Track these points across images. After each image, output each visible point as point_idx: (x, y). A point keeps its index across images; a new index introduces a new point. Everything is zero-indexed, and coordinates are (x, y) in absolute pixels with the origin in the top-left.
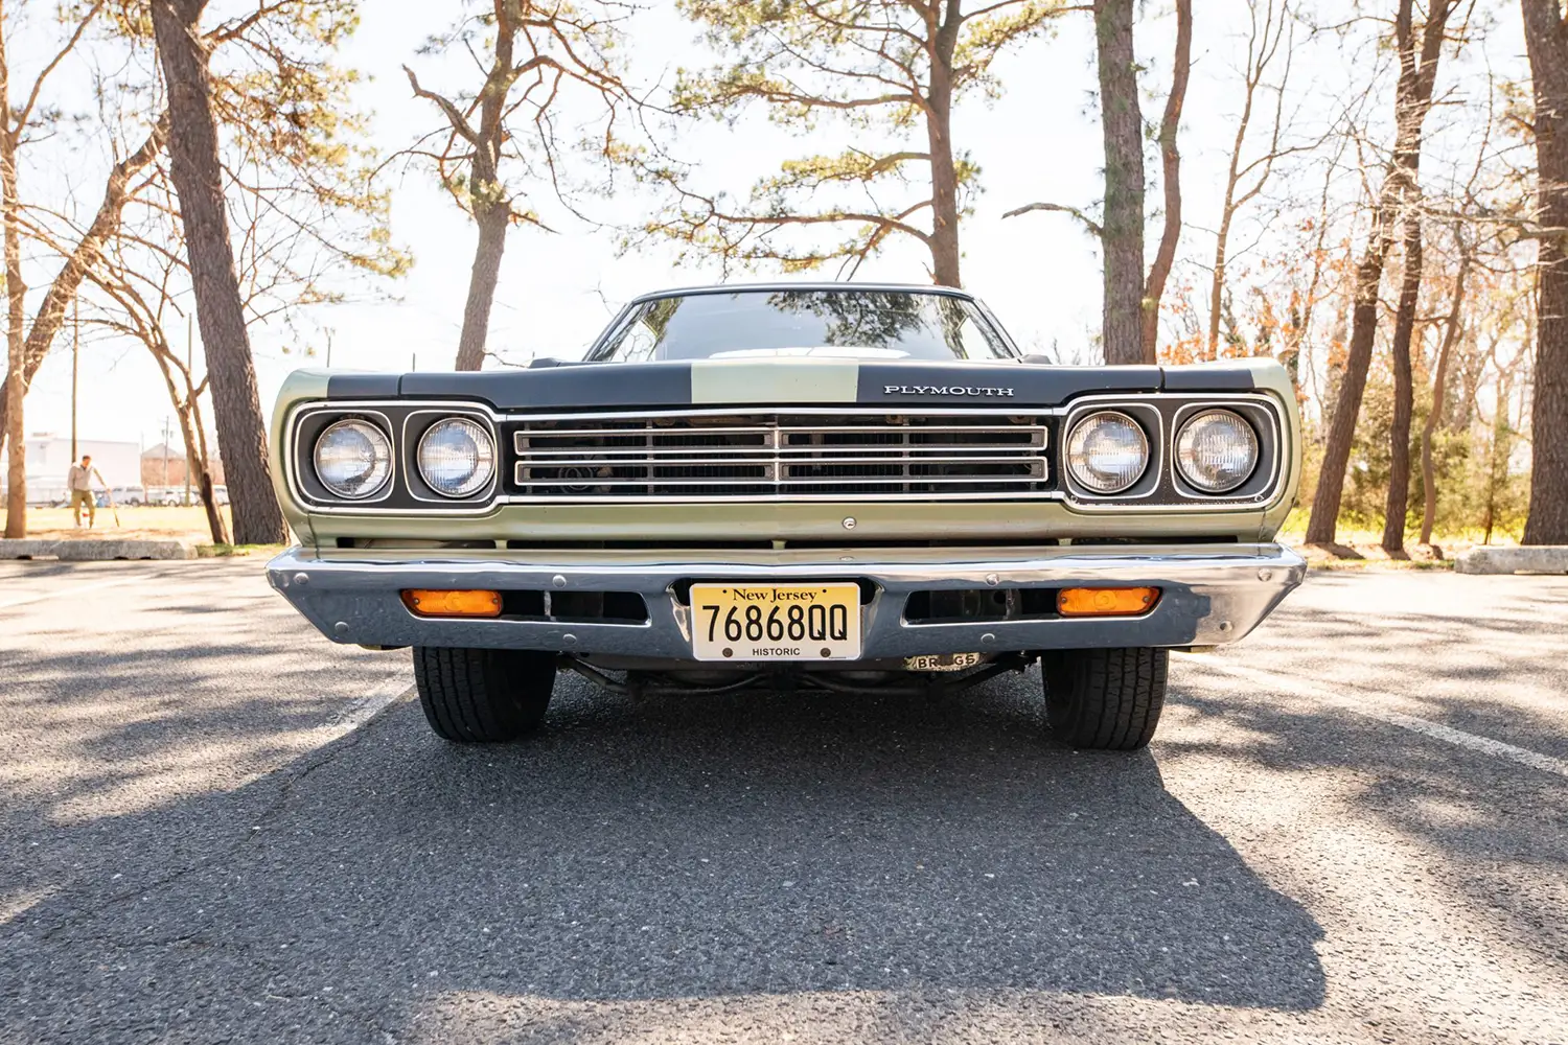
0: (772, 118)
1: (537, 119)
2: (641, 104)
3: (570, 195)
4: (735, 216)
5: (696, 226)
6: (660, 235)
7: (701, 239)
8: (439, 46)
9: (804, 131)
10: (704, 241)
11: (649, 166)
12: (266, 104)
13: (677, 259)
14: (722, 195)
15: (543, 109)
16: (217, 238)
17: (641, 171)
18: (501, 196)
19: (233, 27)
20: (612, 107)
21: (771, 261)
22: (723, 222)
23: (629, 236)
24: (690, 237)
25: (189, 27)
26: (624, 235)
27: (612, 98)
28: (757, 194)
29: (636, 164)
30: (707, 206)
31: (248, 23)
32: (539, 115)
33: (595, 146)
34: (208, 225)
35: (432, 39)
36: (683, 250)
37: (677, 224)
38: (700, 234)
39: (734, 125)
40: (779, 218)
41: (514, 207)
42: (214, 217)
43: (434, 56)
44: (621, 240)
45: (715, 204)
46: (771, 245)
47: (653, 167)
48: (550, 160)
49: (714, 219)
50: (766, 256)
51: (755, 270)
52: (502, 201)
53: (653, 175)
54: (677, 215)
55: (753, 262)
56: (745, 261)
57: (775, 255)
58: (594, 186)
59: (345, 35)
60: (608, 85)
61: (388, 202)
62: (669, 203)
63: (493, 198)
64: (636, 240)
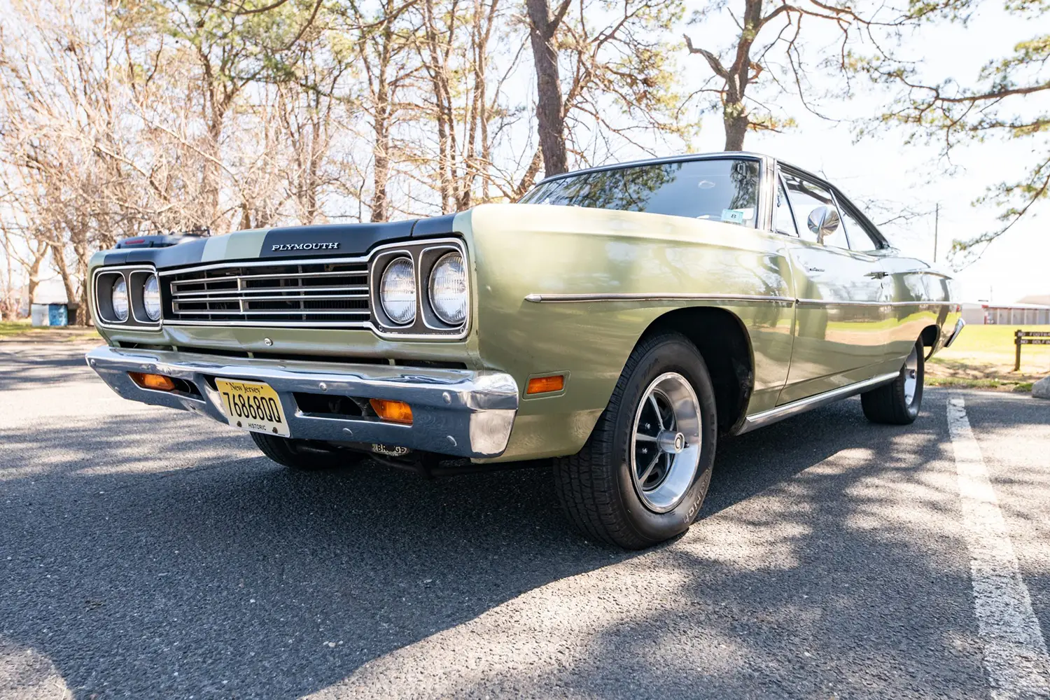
0: (1007, 8)
1: (788, 52)
2: (869, 23)
3: (813, 102)
4: (957, 98)
5: (923, 111)
6: (893, 122)
7: (929, 120)
8: (701, 16)
9: (1039, 12)
10: (931, 123)
11: (882, 70)
12: (630, 76)
13: (907, 139)
14: (948, 81)
15: (792, 43)
16: (560, 165)
17: (876, 75)
18: (742, 111)
19: (608, 32)
20: (846, 31)
21: (998, 129)
22: (946, 104)
23: (864, 126)
24: (918, 120)
25: (548, 41)
26: (861, 126)
27: (845, 25)
28: (987, 72)
29: (872, 70)
30: (934, 93)
31: (617, 28)
32: (789, 48)
33: (835, 63)
34: (555, 158)
35: (696, 12)
36: (913, 131)
37: (907, 111)
38: (928, 115)
39: (969, 23)
40: (1001, 92)
41: (750, 118)
42: (558, 152)
43: (698, 24)
44: (858, 130)
45: (940, 91)
46: (997, 117)
47: (885, 69)
48: (797, 80)
49: (939, 103)
50: (993, 126)
51: (982, 139)
52: (743, 115)
53: (886, 76)
54: (908, 104)
55: (980, 133)
56: (972, 133)
57: (1002, 125)
58: (835, 93)
59: (677, 21)
60: (842, 15)
61: (699, 127)
62: (899, 97)
63: (735, 115)
64: (870, 128)
